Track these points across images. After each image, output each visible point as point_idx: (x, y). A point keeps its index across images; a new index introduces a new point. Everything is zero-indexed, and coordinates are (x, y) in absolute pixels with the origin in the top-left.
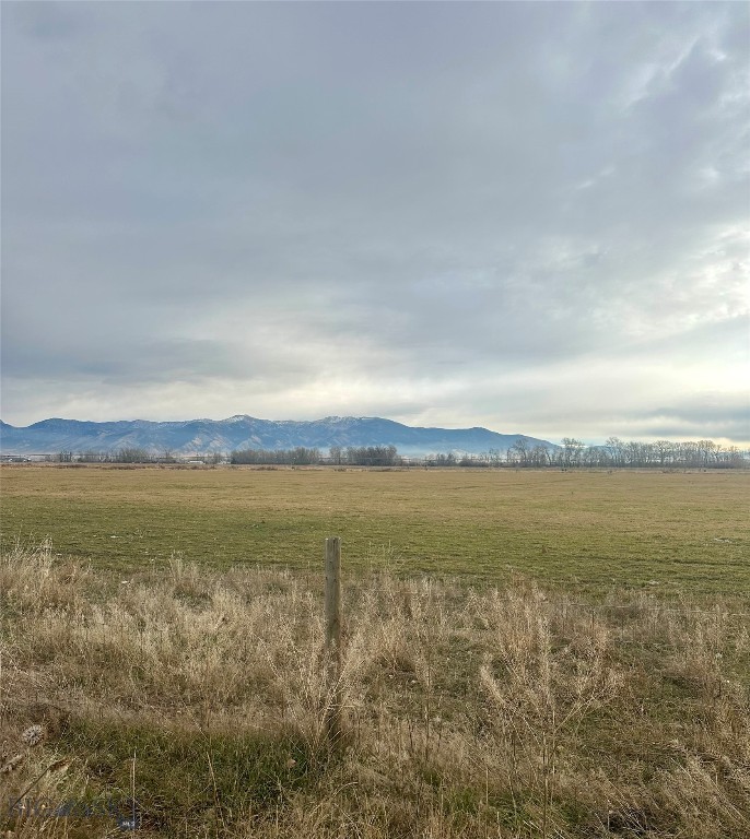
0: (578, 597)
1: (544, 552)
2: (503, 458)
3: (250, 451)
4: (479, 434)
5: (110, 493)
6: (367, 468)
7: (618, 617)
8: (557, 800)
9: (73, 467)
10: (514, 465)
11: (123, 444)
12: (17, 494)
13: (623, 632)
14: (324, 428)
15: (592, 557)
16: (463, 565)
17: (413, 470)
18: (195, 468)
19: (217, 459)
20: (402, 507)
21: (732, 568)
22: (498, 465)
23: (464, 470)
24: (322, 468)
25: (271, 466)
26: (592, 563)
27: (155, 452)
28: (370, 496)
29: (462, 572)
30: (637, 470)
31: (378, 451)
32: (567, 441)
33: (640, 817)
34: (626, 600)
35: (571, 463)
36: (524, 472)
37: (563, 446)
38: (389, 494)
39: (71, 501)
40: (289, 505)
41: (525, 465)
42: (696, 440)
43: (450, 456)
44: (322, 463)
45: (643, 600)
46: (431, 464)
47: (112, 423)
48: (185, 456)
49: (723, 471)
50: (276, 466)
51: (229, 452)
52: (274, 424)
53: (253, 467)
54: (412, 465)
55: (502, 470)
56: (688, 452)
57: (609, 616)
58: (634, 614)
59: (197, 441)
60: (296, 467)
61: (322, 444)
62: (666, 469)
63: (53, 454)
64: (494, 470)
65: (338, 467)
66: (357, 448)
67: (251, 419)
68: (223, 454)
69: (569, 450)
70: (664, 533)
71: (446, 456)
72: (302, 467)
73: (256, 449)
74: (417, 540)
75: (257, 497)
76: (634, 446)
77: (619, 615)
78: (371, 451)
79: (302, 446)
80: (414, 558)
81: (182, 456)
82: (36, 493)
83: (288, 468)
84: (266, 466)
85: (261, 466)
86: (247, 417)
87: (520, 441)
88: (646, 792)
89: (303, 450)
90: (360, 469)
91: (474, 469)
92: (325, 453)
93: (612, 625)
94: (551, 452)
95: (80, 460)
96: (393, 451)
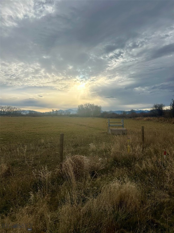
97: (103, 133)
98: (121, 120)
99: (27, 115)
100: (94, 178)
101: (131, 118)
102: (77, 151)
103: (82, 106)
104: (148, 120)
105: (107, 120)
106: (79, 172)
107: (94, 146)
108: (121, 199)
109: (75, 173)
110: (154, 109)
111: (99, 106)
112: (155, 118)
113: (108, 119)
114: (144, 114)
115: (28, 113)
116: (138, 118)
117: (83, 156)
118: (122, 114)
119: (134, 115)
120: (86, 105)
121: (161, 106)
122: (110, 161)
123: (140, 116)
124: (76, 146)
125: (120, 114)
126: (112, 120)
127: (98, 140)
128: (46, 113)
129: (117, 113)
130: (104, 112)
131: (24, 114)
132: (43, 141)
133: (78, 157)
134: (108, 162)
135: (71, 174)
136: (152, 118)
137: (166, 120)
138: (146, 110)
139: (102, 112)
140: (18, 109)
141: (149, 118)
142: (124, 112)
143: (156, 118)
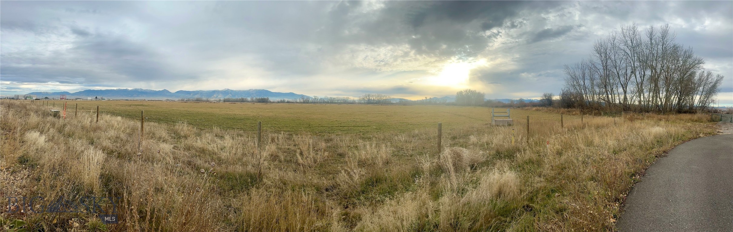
0: (318, 137)
1: (310, 125)
2: (298, 101)
3: (228, 98)
4: (291, 94)
5: (194, 109)
6: (261, 103)
7: (327, 141)
8: (314, 186)
9: (185, 102)
10: (301, 103)
11: (196, 97)
12: (173, 109)
13: (329, 144)
14: (249, 92)
15: (321, 126)
16: (289, 129)
17: (274, 104)
18: (214, 103)
19: (220, 101)
20: (271, 114)
21: (353, 127)
22: (297, 103)
23: (287, 104)
24: (248, 103)
25: (234, 103)
26: (321, 128)
27: (204, 98)
28: (263, 111)
29: (289, 131)
30: (332, 104)
31: (264, 98)
32: (315, 97)
33: (332, 187)
34: (329, 136)
35: (315, 102)
36: (304, 104)
37: (314, 98)
38: (267, 110)
39: (186, 111)
40: (240, 113)
41: (304, 102)
42: (346, 97)
43: (284, 100)
44: (248, 102)
45: (333, 136)
46: (278, 102)
47: (194, 91)
48: (212, 100)
49: (351, 104)
50: (236, 103)
51: (223, 99)
52: (235, 91)
53: (229, 102)
54: (273, 102)
55: (298, 104)
56: (344, 100)
57: (325, 141)
58: (331, 140)
59: (215, 96)
60: (241, 103)
61: (248, 97)
62: (338, 104)
63: (180, 99)
64: (296, 104)
65: (253, 103)
66: (258, 98)
67: (229, 90)
68: (222, 99)
69: (315, 99)
70: (338, 120)
71: (283, 100)
72: (243, 103)
73: (230, 98)
74: (276, 123)
75: (231, 111)
76: (331, 98)
77: (328, 140)
78: (262, 99)
79: (243, 97)
80: (276, 128)
81: (211, 99)
82: (177, 109)
83: (239, 103)
84: (233, 103)
85: (231, 102)
86: (228, 89)
87: (302, 96)
88: (333, 181)
89: (243, 98)
90: (259, 103)
91: (290, 104)
92: (249, 99)
93: (326, 143)
94: (311, 99)
95: (186, 101)
96: (268, 99)
97: (486, 124)
98: (507, 110)
99: (396, 104)
100: (474, 170)
101: (519, 107)
102: (455, 144)
103: (461, 93)
104: (537, 110)
105: (491, 110)
106: (458, 165)
107: (475, 138)
108: (500, 189)
109: (454, 165)
110: (544, 98)
111: (482, 92)
112: (544, 108)
113: (492, 108)
114: (533, 104)
115: (398, 101)
116: (527, 108)
117: (462, 149)
118: (510, 102)
119: (523, 105)
120: (466, 91)
121: (550, 96)
122: (492, 154)
123: (528, 106)
124: (454, 138)
125: (507, 103)
126: (496, 110)
127: (480, 132)
128: (418, 101)
129: (504, 102)
130: (488, 101)
131: (394, 102)
132: (416, 132)
133: (457, 149)
134: (490, 155)
135: (450, 166)
136: (541, 108)
137: (555, 111)
138: (535, 100)
139: (486, 100)
140: (387, 98)
141: (538, 108)
142: (512, 101)
143: (546, 108)
